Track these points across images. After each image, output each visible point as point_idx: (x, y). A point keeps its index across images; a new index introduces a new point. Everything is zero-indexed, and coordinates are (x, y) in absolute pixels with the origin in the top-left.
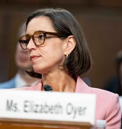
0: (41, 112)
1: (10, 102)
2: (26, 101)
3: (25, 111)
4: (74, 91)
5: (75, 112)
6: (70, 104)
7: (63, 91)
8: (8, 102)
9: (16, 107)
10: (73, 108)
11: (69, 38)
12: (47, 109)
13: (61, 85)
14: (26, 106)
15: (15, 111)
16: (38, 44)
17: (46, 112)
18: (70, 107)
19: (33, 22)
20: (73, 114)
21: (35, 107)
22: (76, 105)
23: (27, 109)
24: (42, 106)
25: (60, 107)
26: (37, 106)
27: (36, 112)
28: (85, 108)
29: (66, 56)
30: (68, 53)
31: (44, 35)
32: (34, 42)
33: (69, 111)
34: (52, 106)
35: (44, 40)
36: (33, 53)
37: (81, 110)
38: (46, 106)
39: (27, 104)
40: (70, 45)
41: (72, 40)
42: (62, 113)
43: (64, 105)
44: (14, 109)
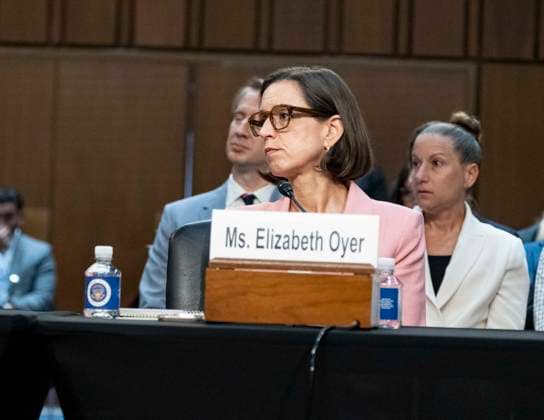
1: (232, 231)
2: (259, 230)
3: (258, 247)
4: (342, 211)
5: (345, 249)
6: (335, 232)
7: (324, 210)
8: (228, 230)
9: (242, 240)
11: (334, 120)
13: (319, 198)
14: (258, 238)
15: (241, 247)
16: (278, 127)
17: (295, 248)
18: (335, 237)
19: (272, 89)
20: (340, 252)
22: (346, 235)
23: (261, 242)
24: (287, 236)
26: (279, 236)
27: (277, 247)
28: (361, 240)
29: (326, 149)
30: (329, 144)
31: (289, 113)
32: (272, 123)
33: (334, 247)
34: (305, 237)
35: (289, 120)
36: (270, 144)
37: (355, 244)
38: (295, 237)
39: (261, 234)
40: (334, 130)
41: (337, 123)
42: (322, 249)
43: (326, 235)
44: (238, 242)
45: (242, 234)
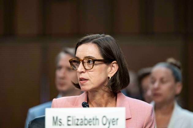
0: (81, 125)
1: (55, 118)
2: (69, 117)
3: (69, 125)
5: (109, 123)
6: (104, 116)
8: (54, 118)
9: (60, 122)
10: (107, 119)
11: (113, 63)
12: (86, 122)
14: (68, 121)
15: (60, 125)
17: (86, 125)
18: (104, 119)
20: (107, 125)
21: (76, 121)
22: (110, 117)
23: (70, 123)
24: (82, 119)
25: (97, 119)
26: (78, 119)
27: (77, 125)
28: (117, 119)
29: (109, 78)
33: (104, 123)
34: (90, 119)
38: (85, 119)
39: (70, 119)
42: (98, 124)
43: (100, 118)
45: (60, 119)
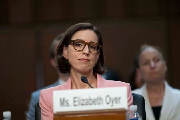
0: (87, 105)
1: (62, 100)
2: (75, 98)
3: (75, 105)
5: (113, 102)
6: (108, 96)
8: (61, 100)
9: (67, 103)
10: (110, 99)
12: (91, 102)
14: (75, 101)
15: (67, 106)
17: (91, 104)
18: (108, 99)
20: (111, 104)
21: (82, 101)
22: (113, 96)
23: (76, 103)
24: (87, 100)
25: (101, 99)
26: (83, 100)
27: (83, 105)
28: (120, 98)
33: (108, 101)
34: (95, 99)
37: (117, 100)
38: (90, 99)
42: (103, 103)
43: (103, 97)
44: (66, 104)
45: (67, 101)
